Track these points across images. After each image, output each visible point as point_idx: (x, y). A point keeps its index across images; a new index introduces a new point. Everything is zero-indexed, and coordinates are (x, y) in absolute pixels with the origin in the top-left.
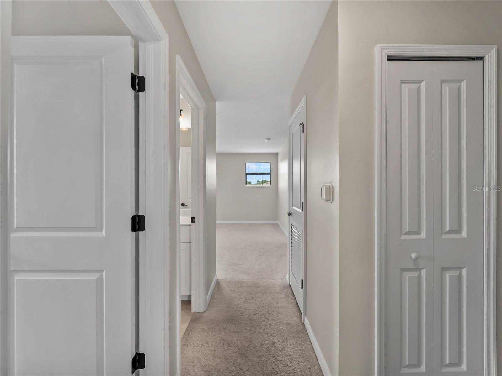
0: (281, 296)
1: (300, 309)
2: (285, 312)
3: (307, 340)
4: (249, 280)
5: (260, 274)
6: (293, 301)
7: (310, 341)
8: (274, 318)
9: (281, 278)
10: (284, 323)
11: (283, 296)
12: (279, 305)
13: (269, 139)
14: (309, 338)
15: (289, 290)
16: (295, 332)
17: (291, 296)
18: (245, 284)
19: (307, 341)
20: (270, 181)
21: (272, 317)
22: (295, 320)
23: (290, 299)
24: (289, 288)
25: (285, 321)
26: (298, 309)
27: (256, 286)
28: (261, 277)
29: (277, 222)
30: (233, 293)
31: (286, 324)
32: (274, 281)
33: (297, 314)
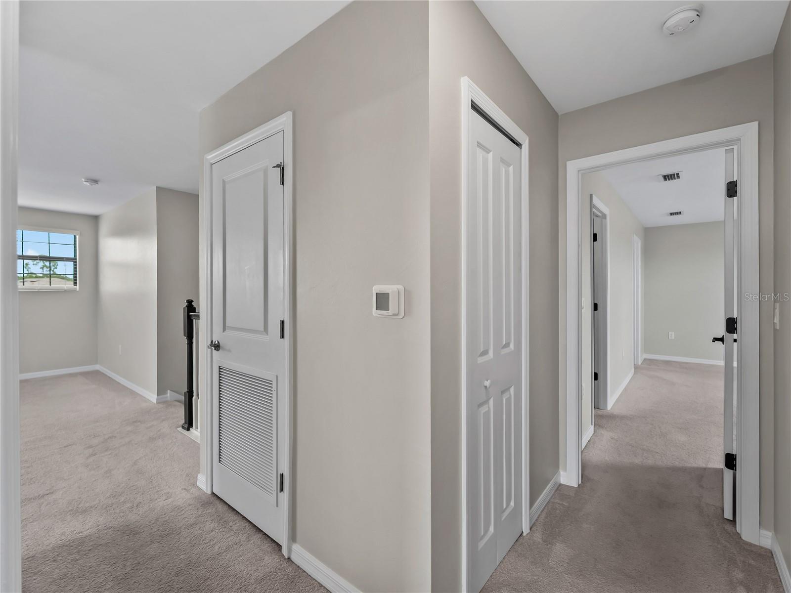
0: (209, 526)
1: (265, 534)
2: (240, 556)
3: (315, 587)
4: (99, 526)
5: (122, 499)
6: (243, 524)
7: (322, 586)
8: (225, 583)
9: (184, 487)
10: (253, 581)
11: (212, 525)
12: (217, 547)
13: (96, 181)
14: (316, 581)
15: (220, 506)
16: (286, 585)
17: (232, 516)
18: (91, 543)
19: (316, 589)
20: (75, 277)
21: (218, 584)
22: (270, 561)
23: (231, 524)
24: (217, 502)
25: (251, 575)
26: (261, 535)
27: (130, 531)
28: (129, 505)
29: (97, 367)
30: (63, 585)
31: (260, 581)
32: (170, 500)
33: (267, 546)
